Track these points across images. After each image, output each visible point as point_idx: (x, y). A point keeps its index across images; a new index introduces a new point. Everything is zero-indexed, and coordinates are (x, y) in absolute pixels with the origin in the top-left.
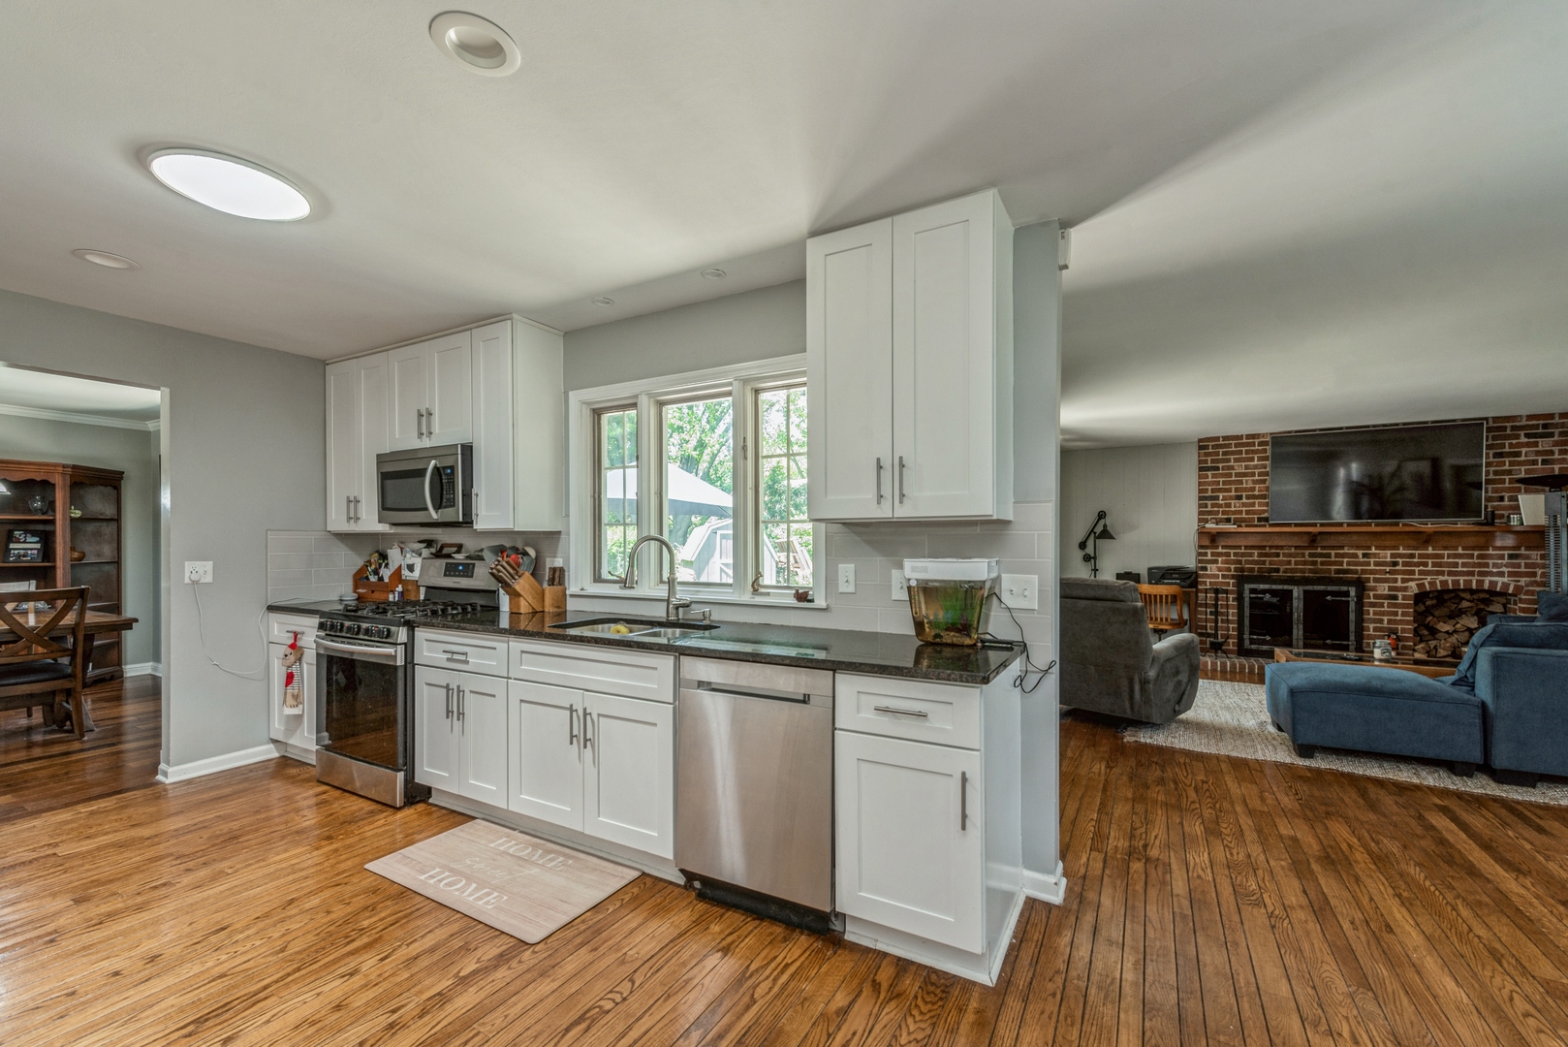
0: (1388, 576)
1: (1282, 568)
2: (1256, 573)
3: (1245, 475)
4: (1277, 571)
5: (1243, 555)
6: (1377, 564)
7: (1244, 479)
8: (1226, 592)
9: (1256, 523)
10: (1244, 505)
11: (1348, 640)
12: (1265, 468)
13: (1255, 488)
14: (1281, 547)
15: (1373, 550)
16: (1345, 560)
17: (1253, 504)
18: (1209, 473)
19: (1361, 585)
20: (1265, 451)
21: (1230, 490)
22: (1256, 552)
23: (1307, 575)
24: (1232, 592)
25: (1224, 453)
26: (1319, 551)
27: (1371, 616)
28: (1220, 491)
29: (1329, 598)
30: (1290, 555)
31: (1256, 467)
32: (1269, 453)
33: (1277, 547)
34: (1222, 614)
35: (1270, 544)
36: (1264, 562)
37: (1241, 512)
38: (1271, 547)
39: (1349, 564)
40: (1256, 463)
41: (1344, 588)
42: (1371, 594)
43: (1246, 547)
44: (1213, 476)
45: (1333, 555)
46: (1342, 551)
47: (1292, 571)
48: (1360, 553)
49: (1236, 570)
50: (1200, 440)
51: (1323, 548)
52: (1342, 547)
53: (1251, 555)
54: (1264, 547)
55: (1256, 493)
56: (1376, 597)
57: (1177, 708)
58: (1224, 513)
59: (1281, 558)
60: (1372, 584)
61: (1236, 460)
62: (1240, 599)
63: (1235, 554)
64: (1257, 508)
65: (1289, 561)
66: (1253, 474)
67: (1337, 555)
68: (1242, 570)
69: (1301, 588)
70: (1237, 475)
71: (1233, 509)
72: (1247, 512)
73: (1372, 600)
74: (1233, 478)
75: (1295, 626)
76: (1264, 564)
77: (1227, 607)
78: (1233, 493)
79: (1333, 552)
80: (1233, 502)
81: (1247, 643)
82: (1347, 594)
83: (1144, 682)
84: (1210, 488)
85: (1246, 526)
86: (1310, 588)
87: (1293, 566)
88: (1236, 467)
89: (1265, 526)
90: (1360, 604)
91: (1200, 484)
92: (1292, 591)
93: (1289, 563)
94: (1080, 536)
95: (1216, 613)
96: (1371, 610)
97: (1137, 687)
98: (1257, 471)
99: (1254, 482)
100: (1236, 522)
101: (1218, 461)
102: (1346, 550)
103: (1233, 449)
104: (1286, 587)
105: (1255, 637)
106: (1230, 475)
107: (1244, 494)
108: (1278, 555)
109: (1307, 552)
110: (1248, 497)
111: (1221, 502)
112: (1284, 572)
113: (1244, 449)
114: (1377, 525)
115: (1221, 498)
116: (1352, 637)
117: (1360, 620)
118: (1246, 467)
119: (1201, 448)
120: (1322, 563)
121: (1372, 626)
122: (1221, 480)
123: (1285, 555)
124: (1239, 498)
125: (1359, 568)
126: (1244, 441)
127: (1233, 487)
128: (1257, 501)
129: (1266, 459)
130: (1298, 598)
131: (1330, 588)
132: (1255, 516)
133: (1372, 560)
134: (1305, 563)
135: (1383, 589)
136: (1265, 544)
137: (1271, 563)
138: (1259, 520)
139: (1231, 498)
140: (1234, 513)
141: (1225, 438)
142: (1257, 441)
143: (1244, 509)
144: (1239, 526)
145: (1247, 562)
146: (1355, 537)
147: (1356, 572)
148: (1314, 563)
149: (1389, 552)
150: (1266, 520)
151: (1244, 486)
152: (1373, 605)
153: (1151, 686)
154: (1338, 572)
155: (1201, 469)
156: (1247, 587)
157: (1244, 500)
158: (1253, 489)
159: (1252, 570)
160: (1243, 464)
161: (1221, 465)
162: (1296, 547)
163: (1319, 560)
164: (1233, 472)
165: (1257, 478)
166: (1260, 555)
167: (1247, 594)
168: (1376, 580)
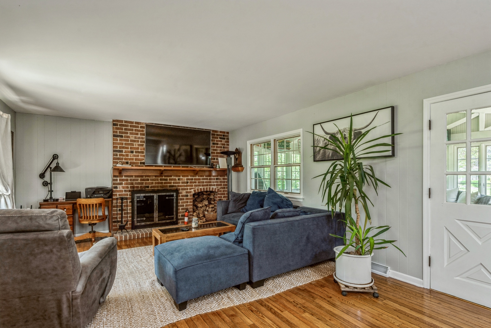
0: (185, 187)
1: (150, 186)
2: (139, 189)
3: (134, 141)
4: (148, 187)
5: (134, 180)
6: (182, 183)
7: (134, 143)
8: (127, 199)
9: (139, 165)
10: (134, 156)
11: (173, 215)
12: (143, 139)
13: (139, 148)
14: (149, 176)
15: (181, 177)
16: (172, 181)
17: (138, 156)
18: (118, 138)
19: (177, 191)
20: (143, 131)
21: (128, 148)
22: (139, 178)
23: (159, 188)
24: (129, 198)
25: (125, 129)
26: (164, 178)
27: (181, 204)
28: (123, 148)
29: (167, 198)
30: (153, 180)
31: (139, 138)
32: (145, 132)
33: (148, 176)
34: (125, 210)
35: (145, 175)
36: (142, 183)
37: (133, 159)
38: (146, 176)
39: (174, 183)
40: (139, 136)
41: (172, 193)
42: (181, 195)
43: (135, 176)
44: (120, 140)
45: (168, 179)
46: (171, 178)
47: (154, 187)
48: (177, 178)
49: (131, 187)
50: (114, 121)
51: (165, 176)
52: (171, 176)
53: (137, 180)
54: (142, 176)
55: (139, 150)
56: (182, 196)
57: (102, 300)
58: (125, 159)
59: (150, 181)
60: (181, 191)
61: (131, 133)
62: (132, 202)
63: (131, 180)
64: (140, 157)
65: (153, 183)
66: (138, 141)
67: (170, 179)
68: (133, 187)
69: (158, 194)
70: (131, 141)
71: (129, 157)
72: (136, 159)
73: (181, 198)
74: (129, 142)
75: (155, 212)
76: (143, 184)
77: (127, 206)
78: (129, 150)
79: (168, 178)
80: (129, 154)
81: (136, 222)
82: (173, 196)
83: (71, 301)
84: (118, 146)
85: (135, 166)
86: (160, 194)
87: (154, 185)
88: (131, 137)
89: (143, 166)
90: (177, 200)
91: (114, 143)
92: (153, 196)
93: (152, 183)
94: (40, 170)
95: (122, 210)
96: (181, 201)
97: (65, 306)
98: (140, 140)
99: (139, 145)
100: (132, 164)
101: (122, 133)
102: (173, 177)
103: (129, 128)
104: (152, 194)
105: (139, 219)
106: (128, 141)
107: (134, 150)
108: (148, 180)
109: (159, 178)
110: (136, 152)
111: (124, 154)
112: (151, 188)
113: (134, 128)
114: (183, 167)
115: (124, 151)
116: (175, 214)
117: (177, 206)
118: (135, 138)
119: (114, 125)
120: (165, 183)
121: (181, 208)
122: (124, 142)
123: (151, 180)
124: (132, 152)
125: (177, 185)
126: (134, 125)
127: (129, 146)
128: (140, 154)
129: (143, 135)
130: (156, 199)
131: (167, 194)
132: (139, 161)
133: (181, 181)
134: (158, 183)
135: (184, 193)
136: (143, 175)
137: (146, 183)
138: (141, 163)
139: (128, 152)
140: (130, 159)
141: (126, 122)
142: (139, 126)
143: (134, 158)
144: (132, 166)
145: (136, 183)
146: (176, 172)
147: (175, 186)
148: (162, 183)
149: (186, 178)
150: (144, 163)
151: (134, 146)
152: (181, 199)
153: (79, 301)
154: (170, 186)
155: (114, 136)
156: (136, 195)
157: (134, 154)
158: (138, 148)
159: (137, 187)
160: (134, 136)
161: (124, 135)
162: (156, 176)
163: (164, 181)
164: (130, 139)
165: (139, 143)
166: (141, 180)
167: (135, 199)
168: (182, 189)
